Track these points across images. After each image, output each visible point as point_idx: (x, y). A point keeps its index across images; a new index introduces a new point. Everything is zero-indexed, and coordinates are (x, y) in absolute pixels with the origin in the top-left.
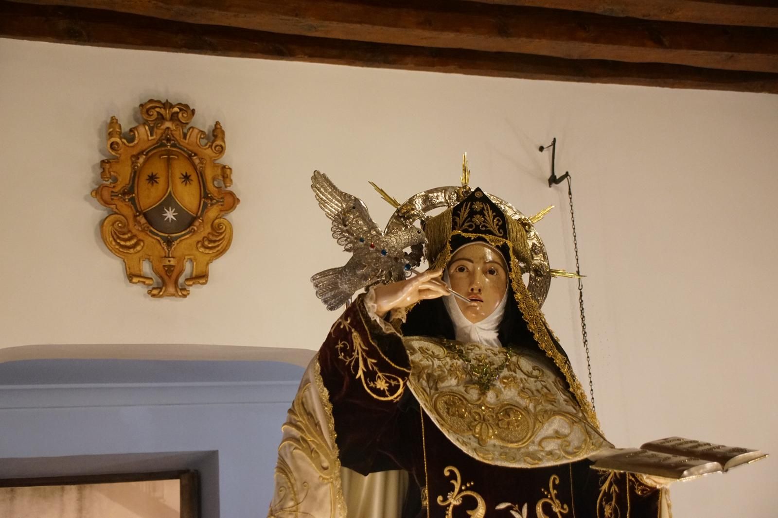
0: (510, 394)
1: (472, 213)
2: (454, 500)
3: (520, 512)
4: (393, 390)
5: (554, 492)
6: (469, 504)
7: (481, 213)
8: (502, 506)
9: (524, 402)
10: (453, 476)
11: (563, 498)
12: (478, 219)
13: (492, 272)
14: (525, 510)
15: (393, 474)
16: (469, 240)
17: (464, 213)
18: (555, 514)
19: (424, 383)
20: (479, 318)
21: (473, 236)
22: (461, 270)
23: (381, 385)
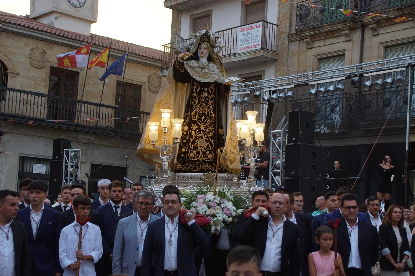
0: (207, 71)
1: (204, 38)
2: (195, 87)
3: (206, 89)
4: (182, 70)
5: (213, 86)
6: (198, 88)
7: (205, 38)
8: (203, 88)
9: (208, 72)
10: (195, 84)
11: (214, 87)
12: (204, 39)
13: (206, 49)
14: (207, 89)
15: (189, 84)
16: (202, 43)
17: (202, 38)
18: (212, 90)
19: (192, 69)
20: (202, 57)
21: (202, 42)
22: (201, 48)
23: (180, 69)
